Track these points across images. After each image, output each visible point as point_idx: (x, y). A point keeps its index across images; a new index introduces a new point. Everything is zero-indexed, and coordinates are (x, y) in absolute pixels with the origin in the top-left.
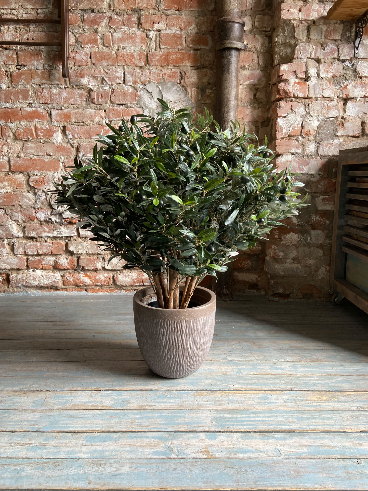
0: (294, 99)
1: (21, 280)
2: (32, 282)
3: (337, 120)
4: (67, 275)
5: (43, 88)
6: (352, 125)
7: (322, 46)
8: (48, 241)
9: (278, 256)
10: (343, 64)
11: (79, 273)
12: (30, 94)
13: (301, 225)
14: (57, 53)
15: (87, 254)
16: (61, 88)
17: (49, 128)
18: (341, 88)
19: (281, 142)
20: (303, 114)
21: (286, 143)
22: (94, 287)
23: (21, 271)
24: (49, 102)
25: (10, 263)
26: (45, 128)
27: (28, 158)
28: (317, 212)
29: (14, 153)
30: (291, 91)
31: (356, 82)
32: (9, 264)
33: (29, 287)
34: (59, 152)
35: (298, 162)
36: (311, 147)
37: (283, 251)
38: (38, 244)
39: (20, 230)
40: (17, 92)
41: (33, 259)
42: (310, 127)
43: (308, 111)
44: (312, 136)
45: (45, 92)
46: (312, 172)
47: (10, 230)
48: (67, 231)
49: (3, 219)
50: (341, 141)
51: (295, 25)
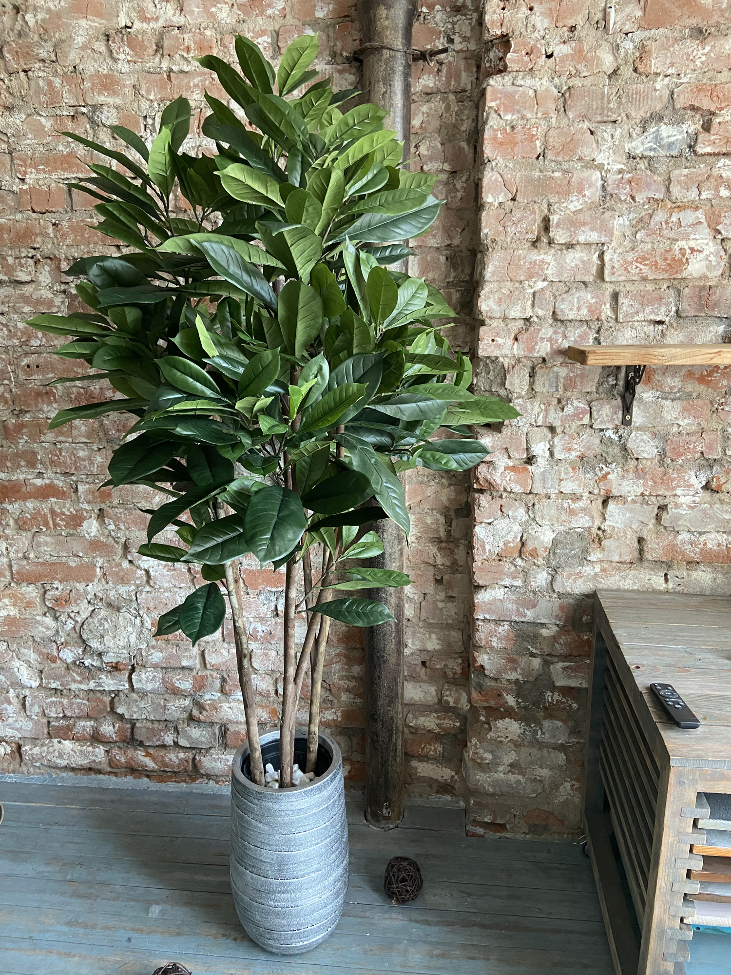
0: (505, 494)
1: (39, 756)
2: (58, 761)
3: (590, 534)
4: (115, 751)
5: (61, 449)
6: (617, 543)
7: (559, 401)
8: (81, 696)
9: (482, 758)
10: (602, 434)
11: (135, 749)
12: (39, 458)
13: (525, 708)
14: (82, 390)
15: (146, 719)
16: (93, 450)
17: (74, 512)
18: (596, 478)
19: (483, 567)
20: (523, 520)
21: (493, 569)
22: (161, 773)
23: (38, 742)
24: (72, 472)
25: (21, 728)
26: (68, 513)
27: (40, 560)
28: (553, 688)
29: (17, 552)
30: (499, 482)
31: (626, 467)
32: (17, 730)
33: (54, 768)
34: (94, 550)
35: (515, 602)
36: (539, 576)
37: (492, 752)
38: (65, 701)
39: (35, 674)
40: (17, 455)
41: (57, 724)
42: (536, 544)
43: (532, 516)
44: (540, 559)
45: (64, 456)
46: (542, 621)
47: (17, 677)
48: (111, 682)
49: (4, 658)
50: (598, 569)
51: (506, 366)
